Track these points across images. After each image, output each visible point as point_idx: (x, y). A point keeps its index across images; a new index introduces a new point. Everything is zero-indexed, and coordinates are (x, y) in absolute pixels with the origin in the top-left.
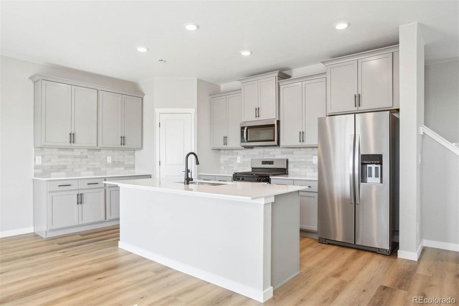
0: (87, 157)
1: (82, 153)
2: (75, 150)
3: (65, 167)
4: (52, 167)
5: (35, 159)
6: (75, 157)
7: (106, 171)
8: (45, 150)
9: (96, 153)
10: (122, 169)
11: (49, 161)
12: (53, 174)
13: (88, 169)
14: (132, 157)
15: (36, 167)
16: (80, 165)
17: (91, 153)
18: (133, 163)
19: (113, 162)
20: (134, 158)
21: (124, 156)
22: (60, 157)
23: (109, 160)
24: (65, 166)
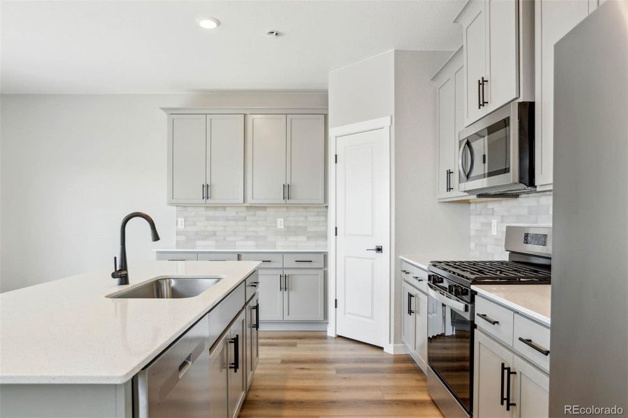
0: (245, 219)
1: (237, 213)
2: (227, 209)
3: (214, 234)
4: (197, 233)
5: (177, 222)
6: (227, 219)
7: (275, 242)
8: (189, 209)
9: (260, 213)
10: (304, 239)
11: (194, 224)
12: (199, 243)
13: (247, 238)
14: (322, 219)
15: (178, 233)
16: (235, 232)
17: (252, 213)
18: (323, 229)
19: (288, 227)
20: (326, 221)
21: (306, 217)
22: (208, 219)
23: (280, 224)
24: (215, 232)
